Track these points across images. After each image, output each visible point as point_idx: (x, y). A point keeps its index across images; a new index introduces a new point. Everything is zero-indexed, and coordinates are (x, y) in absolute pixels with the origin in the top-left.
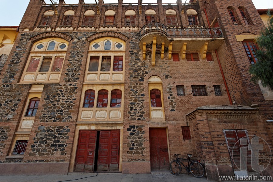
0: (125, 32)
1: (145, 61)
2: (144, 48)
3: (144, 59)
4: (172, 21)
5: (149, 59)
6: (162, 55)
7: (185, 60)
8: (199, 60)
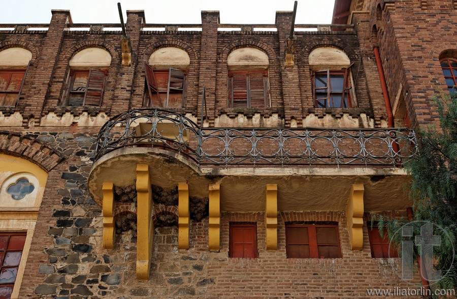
0: (55, 134)
1: (112, 257)
2: (108, 202)
3: (106, 247)
4: (250, 91)
5: (128, 248)
6: (184, 234)
7: (277, 252)
8: (339, 255)
